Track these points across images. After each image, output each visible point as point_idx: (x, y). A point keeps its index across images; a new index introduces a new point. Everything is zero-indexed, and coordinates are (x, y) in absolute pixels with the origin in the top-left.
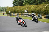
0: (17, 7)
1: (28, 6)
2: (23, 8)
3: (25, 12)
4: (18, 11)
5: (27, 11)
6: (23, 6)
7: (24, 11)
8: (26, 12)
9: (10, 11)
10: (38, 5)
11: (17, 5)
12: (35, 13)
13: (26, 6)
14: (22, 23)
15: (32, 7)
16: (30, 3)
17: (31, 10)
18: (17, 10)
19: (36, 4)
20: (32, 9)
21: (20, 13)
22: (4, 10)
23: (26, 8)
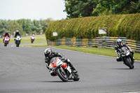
0: (75, 19)
1: (109, 16)
2: (94, 22)
3: (98, 35)
4: (80, 30)
5: (105, 33)
6: (94, 17)
7: (97, 31)
8: (102, 35)
9: (57, 31)
10: (137, 14)
11: (76, 16)
12: (129, 38)
13: (104, 17)
17: (116, 28)
18: (76, 30)
19: (130, 13)
20: (120, 26)
21: (85, 38)
22: (41, 28)
23: (102, 22)
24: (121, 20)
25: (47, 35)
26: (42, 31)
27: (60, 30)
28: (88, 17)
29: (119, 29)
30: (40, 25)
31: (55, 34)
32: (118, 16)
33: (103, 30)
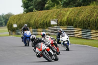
1: (58, 10)
2: (46, 15)
3: (50, 25)
5: (56, 23)
6: (46, 11)
7: (50, 22)
8: (54, 25)
9: (16, 23)
10: (82, 7)
12: (76, 27)
14: (46, 51)
15: (68, 12)
16: (64, 4)
17: (65, 19)
18: (32, 21)
20: (68, 18)
21: (40, 28)
22: (3, 22)
23: (53, 15)
24: (69, 13)
25: (8, 27)
26: (4, 23)
27: (19, 23)
28: (42, 11)
29: (67, 20)
30: (2, 19)
31: (15, 26)
32: (66, 9)
33: (55, 21)
